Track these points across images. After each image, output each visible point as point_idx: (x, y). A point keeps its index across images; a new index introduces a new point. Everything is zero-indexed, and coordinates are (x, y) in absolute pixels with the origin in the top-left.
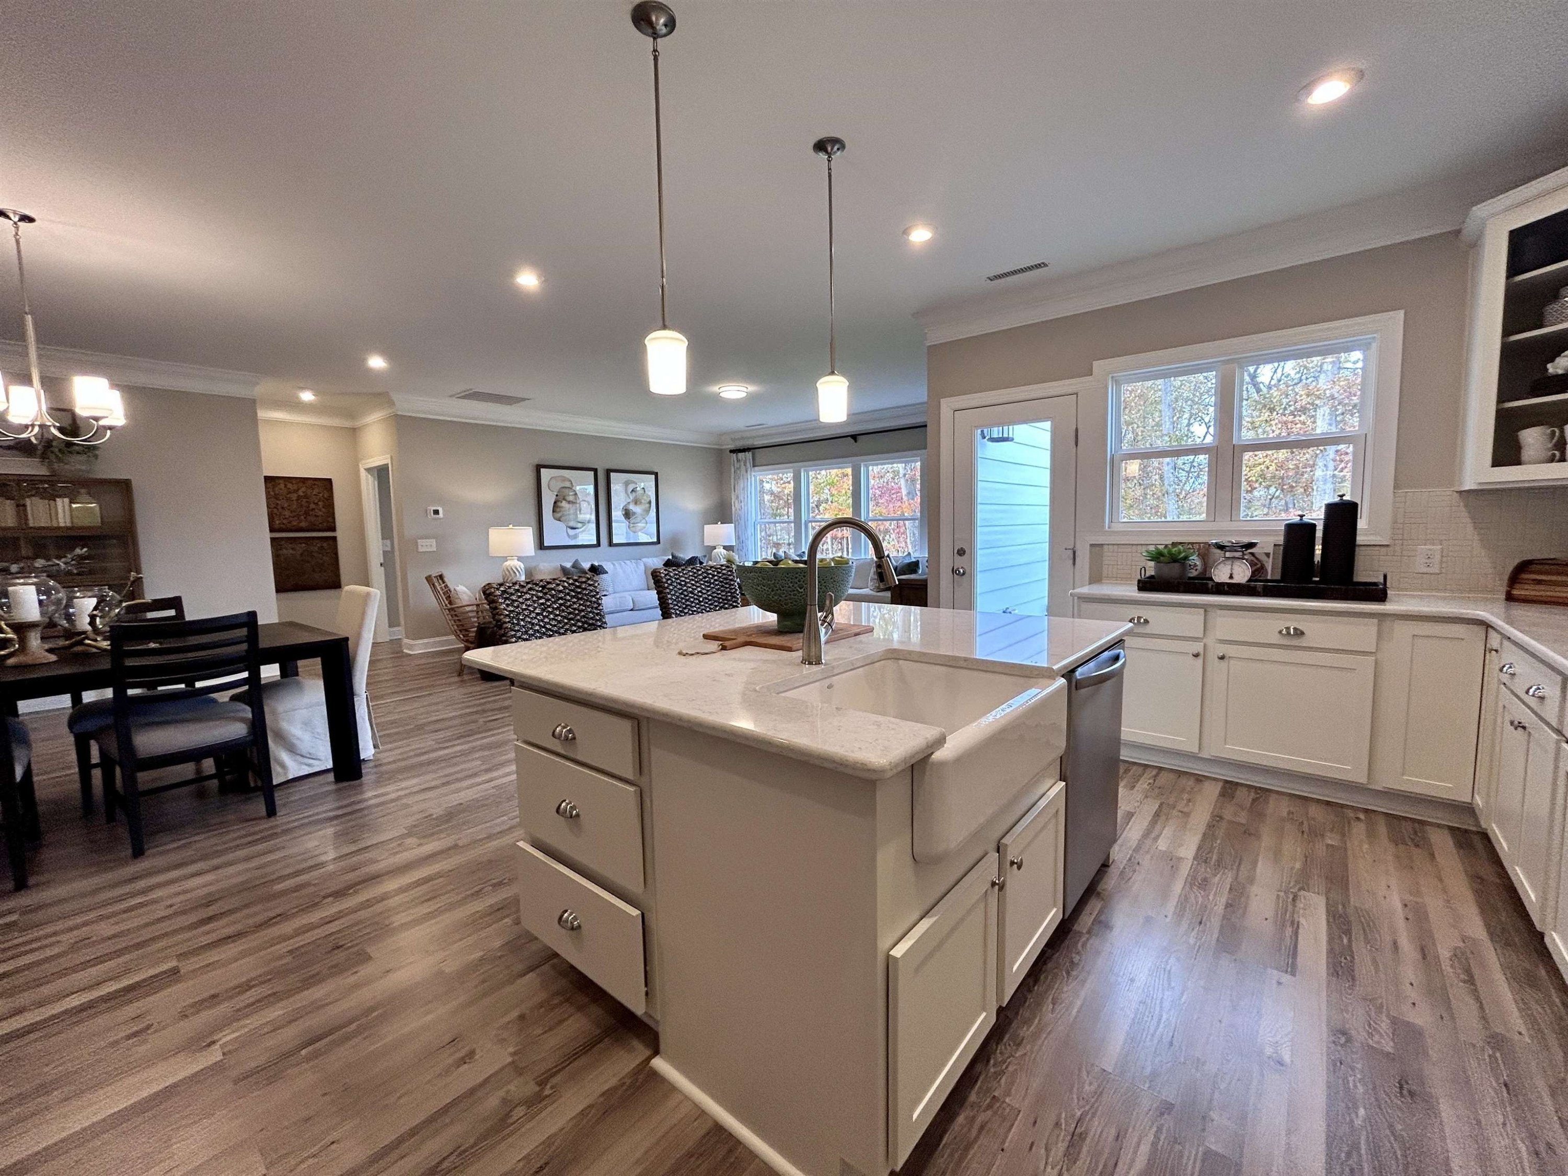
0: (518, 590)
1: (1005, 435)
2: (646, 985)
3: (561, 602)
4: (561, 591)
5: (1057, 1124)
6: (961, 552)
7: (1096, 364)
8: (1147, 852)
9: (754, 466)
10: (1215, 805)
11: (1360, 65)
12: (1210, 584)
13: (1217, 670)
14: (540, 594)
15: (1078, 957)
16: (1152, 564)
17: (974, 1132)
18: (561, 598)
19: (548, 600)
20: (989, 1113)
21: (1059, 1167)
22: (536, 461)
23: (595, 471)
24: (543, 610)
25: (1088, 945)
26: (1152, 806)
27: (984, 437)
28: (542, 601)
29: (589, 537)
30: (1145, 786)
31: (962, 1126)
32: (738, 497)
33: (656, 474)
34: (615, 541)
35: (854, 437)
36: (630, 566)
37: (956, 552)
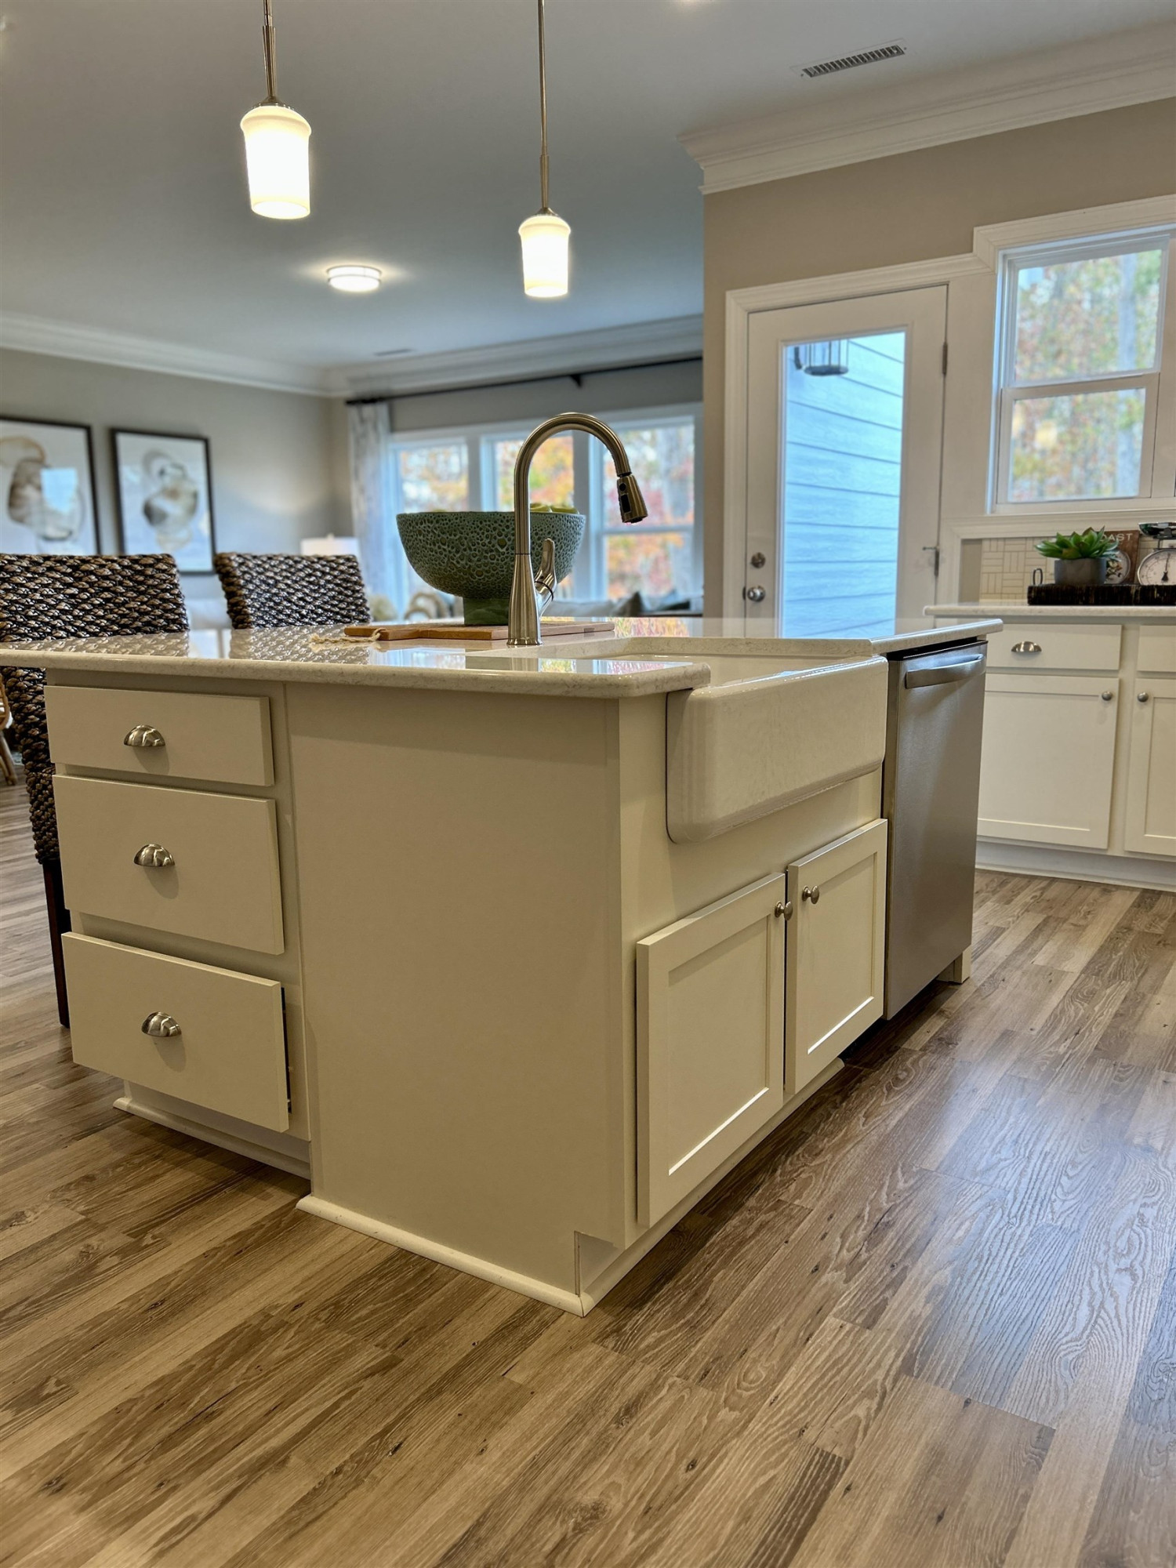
0: (27, 569)
1: (834, 363)
2: (289, 1097)
3: (107, 595)
4: (106, 578)
5: (859, 1217)
6: (758, 562)
7: (978, 232)
8: (1018, 968)
9: (392, 431)
10: (1125, 915)
12: (1134, 589)
13: (1138, 718)
14: (69, 580)
15: (905, 1074)
16: (1052, 561)
17: (750, 1232)
18: (107, 589)
19: (83, 590)
20: (772, 1214)
21: (856, 1250)
23: (91, 431)
24: (74, 606)
25: (920, 1063)
26: (1033, 920)
27: (799, 366)
28: (74, 591)
30: (1028, 899)
31: (735, 1227)
33: (206, 442)
35: (577, 377)
37: (749, 560)
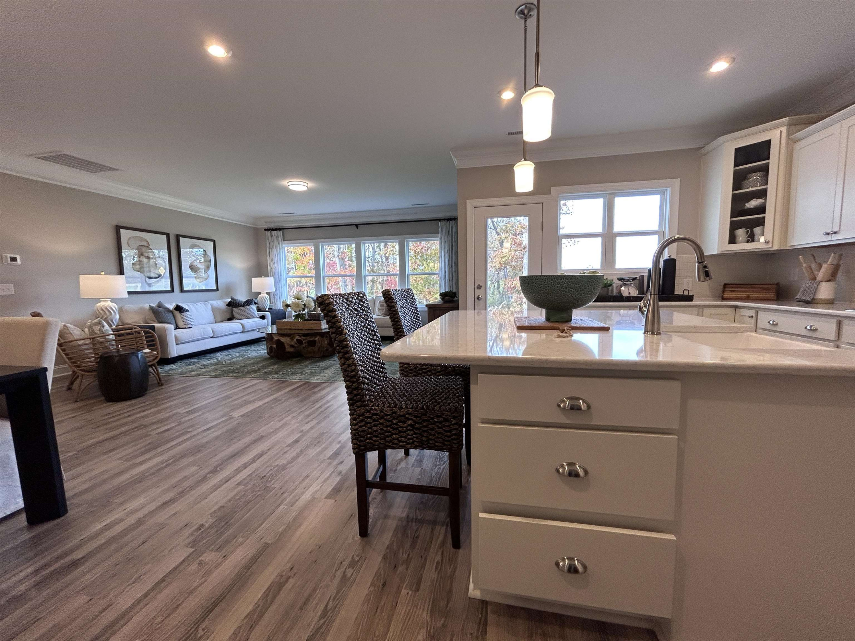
6: (479, 287)
7: (553, 189)
9: (284, 240)
11: (734, 56)
12: (621, 296)
22: (115, 223)
23: (168, 235)
29: (164, 284)
32: (272, 260)
33: (214, 241)
34: (185, 288)
35: (357, 225)
36: (201, 306)
37: (476, 287)
